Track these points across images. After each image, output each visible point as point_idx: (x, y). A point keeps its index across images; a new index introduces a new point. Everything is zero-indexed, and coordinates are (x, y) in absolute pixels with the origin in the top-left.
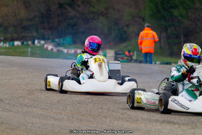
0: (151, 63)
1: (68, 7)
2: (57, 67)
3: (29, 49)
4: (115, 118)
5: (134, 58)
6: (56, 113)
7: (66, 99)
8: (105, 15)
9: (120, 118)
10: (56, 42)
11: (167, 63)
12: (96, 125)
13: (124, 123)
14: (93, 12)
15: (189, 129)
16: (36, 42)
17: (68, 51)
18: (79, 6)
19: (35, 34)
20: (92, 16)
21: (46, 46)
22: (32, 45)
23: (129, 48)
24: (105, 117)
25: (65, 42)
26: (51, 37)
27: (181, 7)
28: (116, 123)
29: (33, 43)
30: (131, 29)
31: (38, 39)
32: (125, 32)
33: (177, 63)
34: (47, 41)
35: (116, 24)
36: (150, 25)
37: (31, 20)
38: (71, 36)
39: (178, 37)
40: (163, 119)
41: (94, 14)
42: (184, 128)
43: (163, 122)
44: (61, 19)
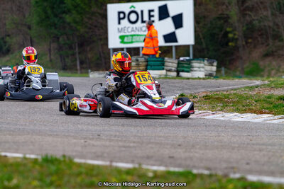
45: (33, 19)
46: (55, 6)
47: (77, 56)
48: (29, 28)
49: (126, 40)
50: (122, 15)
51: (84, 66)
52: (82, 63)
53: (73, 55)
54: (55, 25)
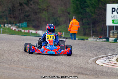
0: (75, 39)
1: (25, 5)
2: (18, 40)
3: (2, 29)
4: (51, 70)
5: (63, 36)
6: (16, 67)
7: (23, 59)
8: (47, 10)
9: (54, 71)
10: (18, 25)
11: (82, 40)
12: (39, 74)
13: (56, 73)
14: (39, 9)
15: (94, 78)
16: (6, 25)
17: (24, 31)
18: (31, 5)
19: (5, 21)
20: (39, 11)
21: (11, 28)
22: (3, 27)
23: (60, 30)
24: (45, 70)
25: (23, 25)
26: (15, 22)
27: (91, 7)
28: (51, 73)
29: (4, 26)
30: (61, 19)
31: (7, 23)
32: (58, 20)
33: (88, 39)
34: (12, 25)
35: (53, 16)
36: (76, 17)
37: (3, 13)
38: (26, 22)
39: (89, 24)
40: (79, 72)
41: (40, 10)
42: (91, 77)
43: (79, 73)
44: (21, 12)
45: (71, 9)
46: (82, 4)
47: (91, 28)
48: (69, 14)
49: (115, 22)
50: (114, 10)
51: (95, 33)
52: (93, 32)
53: (90, 28)
54: (81, 13)
